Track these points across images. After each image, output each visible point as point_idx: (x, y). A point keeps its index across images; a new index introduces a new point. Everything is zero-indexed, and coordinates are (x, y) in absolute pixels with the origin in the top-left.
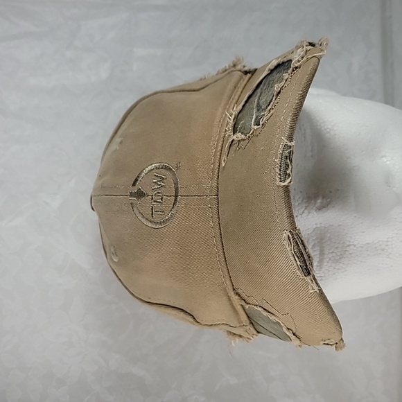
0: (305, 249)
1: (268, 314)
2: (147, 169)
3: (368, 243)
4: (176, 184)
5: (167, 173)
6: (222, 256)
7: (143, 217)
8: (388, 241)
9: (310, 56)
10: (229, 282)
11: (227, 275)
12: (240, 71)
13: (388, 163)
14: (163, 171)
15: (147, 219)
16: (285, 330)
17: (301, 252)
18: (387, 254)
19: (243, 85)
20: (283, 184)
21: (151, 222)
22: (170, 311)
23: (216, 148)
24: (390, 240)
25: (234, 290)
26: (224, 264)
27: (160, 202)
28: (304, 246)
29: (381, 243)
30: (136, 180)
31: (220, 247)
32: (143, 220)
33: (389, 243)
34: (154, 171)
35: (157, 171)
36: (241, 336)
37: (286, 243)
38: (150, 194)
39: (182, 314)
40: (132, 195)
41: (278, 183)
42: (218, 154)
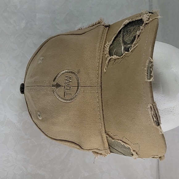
0: (158, 113)
1: (124, 144)
2: (61, 73)
3: (165, 109)
4: (78, 80)
5: (73, 75)
6: (102, 116)
7: (59, 97)
8: (174, 108)
9: (154, 18)
10: (103, 129)
11: (103, 125)
12: (103, 25)
13: (175, 71)
14: (70, 74)
15: (61, 98)
16: (132, 151)
17: (156, 114)
18: (173, 113)
19: (106, 32)
20: (149, 81)
21: (64, 99)
22: (67, 143)
23: (99, 62)
24: (175, 107)
25: (105, 132)
26: (102, 120)
27: (69, 90)
28: (158, 111)
29: (171, 108)
30: (55, 78)
31: (101, 111)
32: (60, 99)
33: (175, 108)
34: (65, 74)
35: (67, 74)
36: (101, 154)
37: (149, 110)
38: (63, 85)
39: (73, 145)
40: (53, 86)
41: (146, 80)
42: (101, 65)
